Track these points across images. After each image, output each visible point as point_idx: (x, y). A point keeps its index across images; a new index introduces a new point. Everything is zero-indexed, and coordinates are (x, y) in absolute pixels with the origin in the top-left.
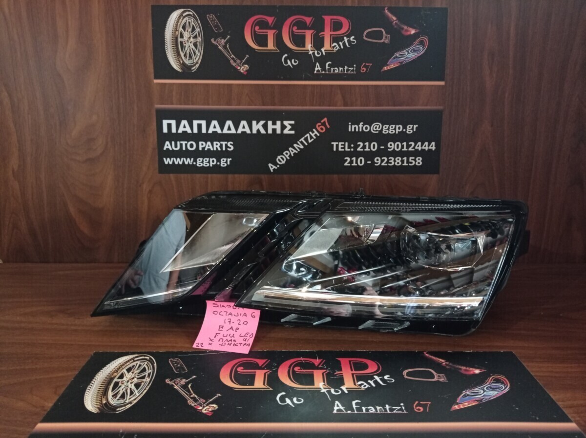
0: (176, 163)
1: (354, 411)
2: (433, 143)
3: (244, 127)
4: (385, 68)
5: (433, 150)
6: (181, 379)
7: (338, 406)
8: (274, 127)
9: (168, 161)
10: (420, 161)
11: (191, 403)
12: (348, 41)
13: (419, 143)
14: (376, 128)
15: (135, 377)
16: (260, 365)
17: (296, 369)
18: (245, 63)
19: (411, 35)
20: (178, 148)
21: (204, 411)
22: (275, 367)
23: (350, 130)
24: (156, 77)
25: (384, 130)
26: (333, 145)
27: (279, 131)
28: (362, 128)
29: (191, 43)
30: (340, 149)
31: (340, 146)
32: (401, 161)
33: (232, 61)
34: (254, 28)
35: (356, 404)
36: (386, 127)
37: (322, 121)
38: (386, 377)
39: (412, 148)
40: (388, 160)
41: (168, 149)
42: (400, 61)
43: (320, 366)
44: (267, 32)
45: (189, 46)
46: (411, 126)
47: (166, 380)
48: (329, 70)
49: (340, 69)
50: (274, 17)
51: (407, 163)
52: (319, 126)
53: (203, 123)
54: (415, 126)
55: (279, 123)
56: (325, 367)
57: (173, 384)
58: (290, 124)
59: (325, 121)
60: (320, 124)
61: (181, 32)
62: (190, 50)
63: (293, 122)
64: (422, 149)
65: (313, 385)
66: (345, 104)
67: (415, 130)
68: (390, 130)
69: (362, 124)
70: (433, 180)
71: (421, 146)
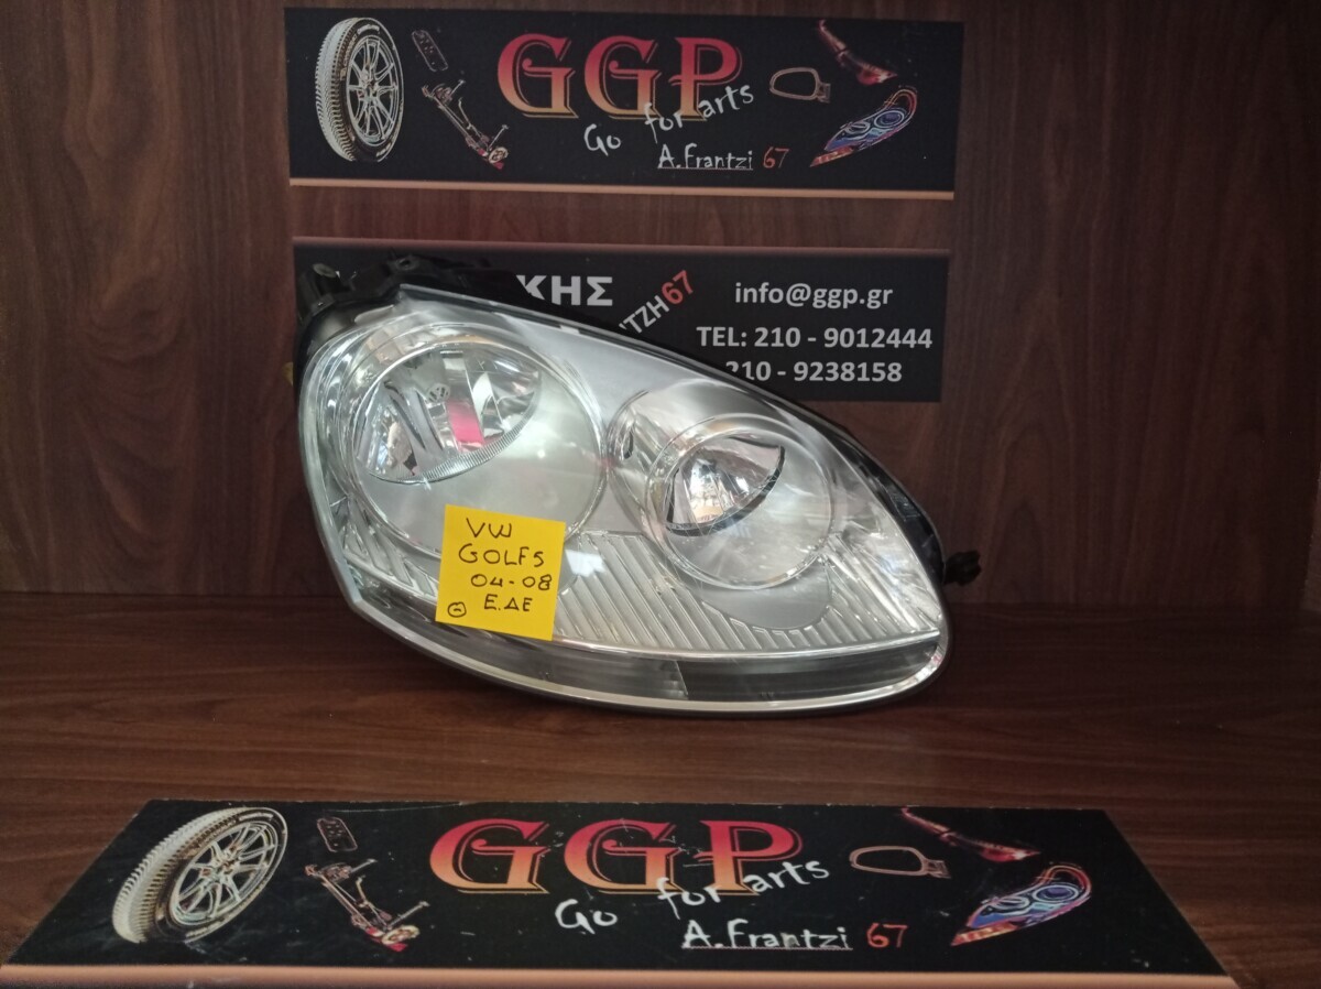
1: (730, 944)
2: (927, 332)
4: (820, 158)
5: (928, 346)
6: (341, 866)
7: (694, 931)
8: (566, 290)
10: (896, 372)
11: (359, 921)
12: (734, 95)
13: (896, 332)
14: (798, 294)
15: (237, 859)
16: (525, 836)
17: (609, 845)
18: (499, 144)
19: (877, 85)
21: (386, 942)
22: (559, 840)
23: (738, 300)
24: (295, 174)
25: (815, 299)
26: (700, 332)
27: (576, 301)
28: (767, 294)
29: (375, 95)
30: (716, 343)
31: (716, 336)
32: (854, 371)
33: (468, 139)
34: (521, 65)
35: (738, 928)
36: (820, 294)
37: (676, 279)
38: (810, 866)
39: (880, 343)
40: (825, 369)
42: (854, 144)
43: (663, 839)
44: (550, 73)
45: (371, 102)
46: (878, 292)
47: (307, 868)
48: (692, 161)
49: (717, 159)
50: (564, 40)
51: (867, 376)
52: (668, 289)
54: (887, 293)
55: (576, 281)
56: (674, 841)
57: (323, 878)
58: (602, 285)
59: (681, 279)
60: (670, 285)
61: (352, 71)
62: (373, 112)
63: (608, 280)
64: (901, 345)
65: (643, 881)
66: (728, 241)
67: (885, 301)
68: (830, 299)
69: (767, 287)
70: (926, 414)
71: (901, 338)
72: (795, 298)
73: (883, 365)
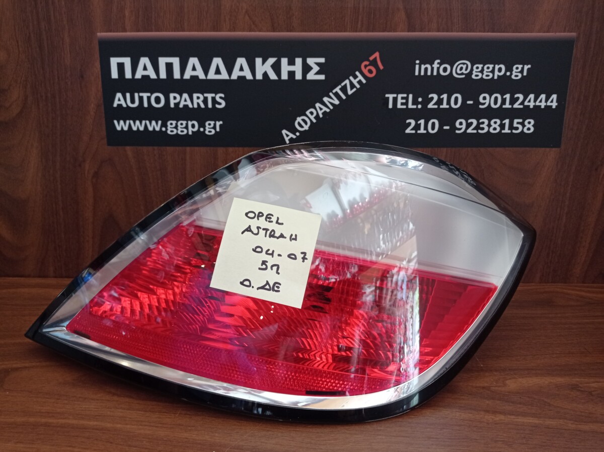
0: (135, 129)
2: (554, 97)
3: (241, 69)
5: (554, 107)
8: (292, 68)
9: (121, 125)
10: (530, 126)
13: (532, 96)
14: (461, 69)
20: (137, 104)
23: (417, 73)
25: (474, 72)
26: (388, 98)
27: (299, 76)
28: (438, 69)
30: (399, 106)
31: (400, 101)
32: (499, 126)
36: (477, 68)
37: (371, 58)
39: (520, 104)
40: (479, 124)
41: (120, 106)
46: (520, 66)
51: (509, 129)
52: (366, 66)
53: (176, 61)
54: (526, 67)
55: (299, 61)
58: (317, 64)
59: (376, 58)
60: (367, 63)
63: (322, 60)
64: (534, 106)
66: (411, 29)
67: (525, 74)
68: (485, 72)
69: (438, 63)
70: (548, 157)
71: (535, 101)
72: (459, 72)
73: (521, 121)
